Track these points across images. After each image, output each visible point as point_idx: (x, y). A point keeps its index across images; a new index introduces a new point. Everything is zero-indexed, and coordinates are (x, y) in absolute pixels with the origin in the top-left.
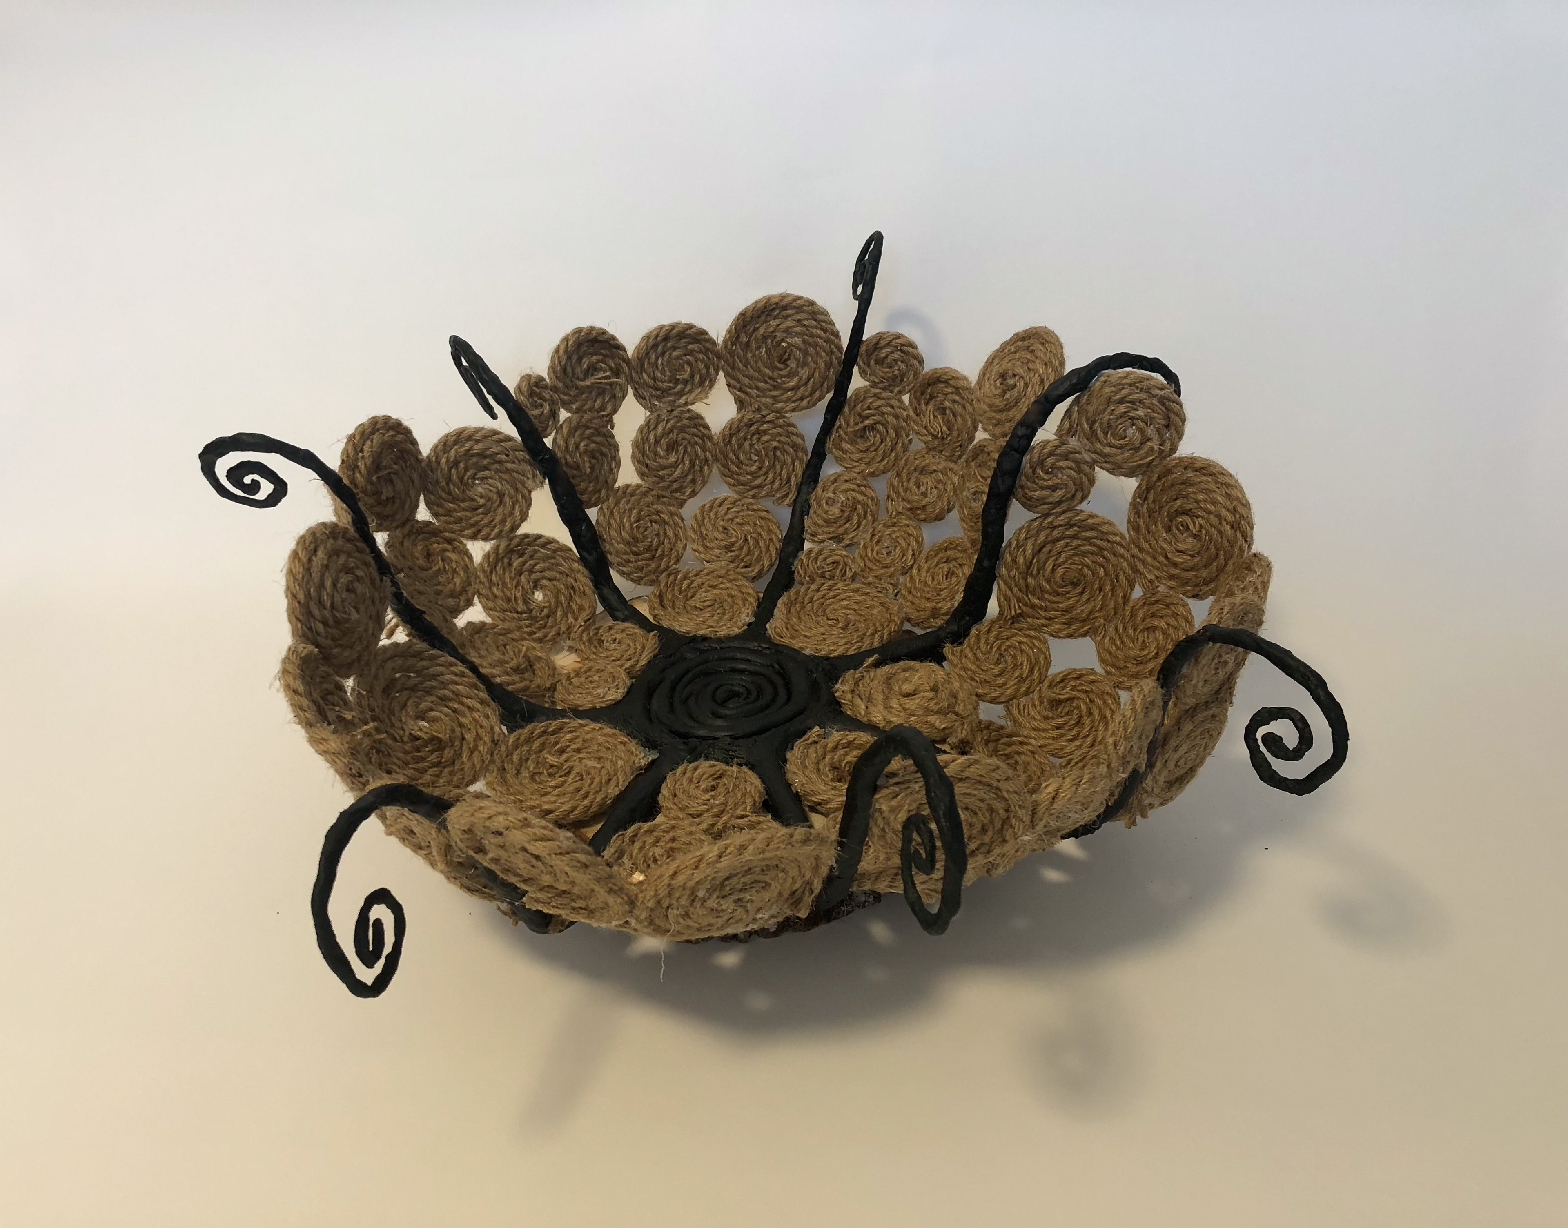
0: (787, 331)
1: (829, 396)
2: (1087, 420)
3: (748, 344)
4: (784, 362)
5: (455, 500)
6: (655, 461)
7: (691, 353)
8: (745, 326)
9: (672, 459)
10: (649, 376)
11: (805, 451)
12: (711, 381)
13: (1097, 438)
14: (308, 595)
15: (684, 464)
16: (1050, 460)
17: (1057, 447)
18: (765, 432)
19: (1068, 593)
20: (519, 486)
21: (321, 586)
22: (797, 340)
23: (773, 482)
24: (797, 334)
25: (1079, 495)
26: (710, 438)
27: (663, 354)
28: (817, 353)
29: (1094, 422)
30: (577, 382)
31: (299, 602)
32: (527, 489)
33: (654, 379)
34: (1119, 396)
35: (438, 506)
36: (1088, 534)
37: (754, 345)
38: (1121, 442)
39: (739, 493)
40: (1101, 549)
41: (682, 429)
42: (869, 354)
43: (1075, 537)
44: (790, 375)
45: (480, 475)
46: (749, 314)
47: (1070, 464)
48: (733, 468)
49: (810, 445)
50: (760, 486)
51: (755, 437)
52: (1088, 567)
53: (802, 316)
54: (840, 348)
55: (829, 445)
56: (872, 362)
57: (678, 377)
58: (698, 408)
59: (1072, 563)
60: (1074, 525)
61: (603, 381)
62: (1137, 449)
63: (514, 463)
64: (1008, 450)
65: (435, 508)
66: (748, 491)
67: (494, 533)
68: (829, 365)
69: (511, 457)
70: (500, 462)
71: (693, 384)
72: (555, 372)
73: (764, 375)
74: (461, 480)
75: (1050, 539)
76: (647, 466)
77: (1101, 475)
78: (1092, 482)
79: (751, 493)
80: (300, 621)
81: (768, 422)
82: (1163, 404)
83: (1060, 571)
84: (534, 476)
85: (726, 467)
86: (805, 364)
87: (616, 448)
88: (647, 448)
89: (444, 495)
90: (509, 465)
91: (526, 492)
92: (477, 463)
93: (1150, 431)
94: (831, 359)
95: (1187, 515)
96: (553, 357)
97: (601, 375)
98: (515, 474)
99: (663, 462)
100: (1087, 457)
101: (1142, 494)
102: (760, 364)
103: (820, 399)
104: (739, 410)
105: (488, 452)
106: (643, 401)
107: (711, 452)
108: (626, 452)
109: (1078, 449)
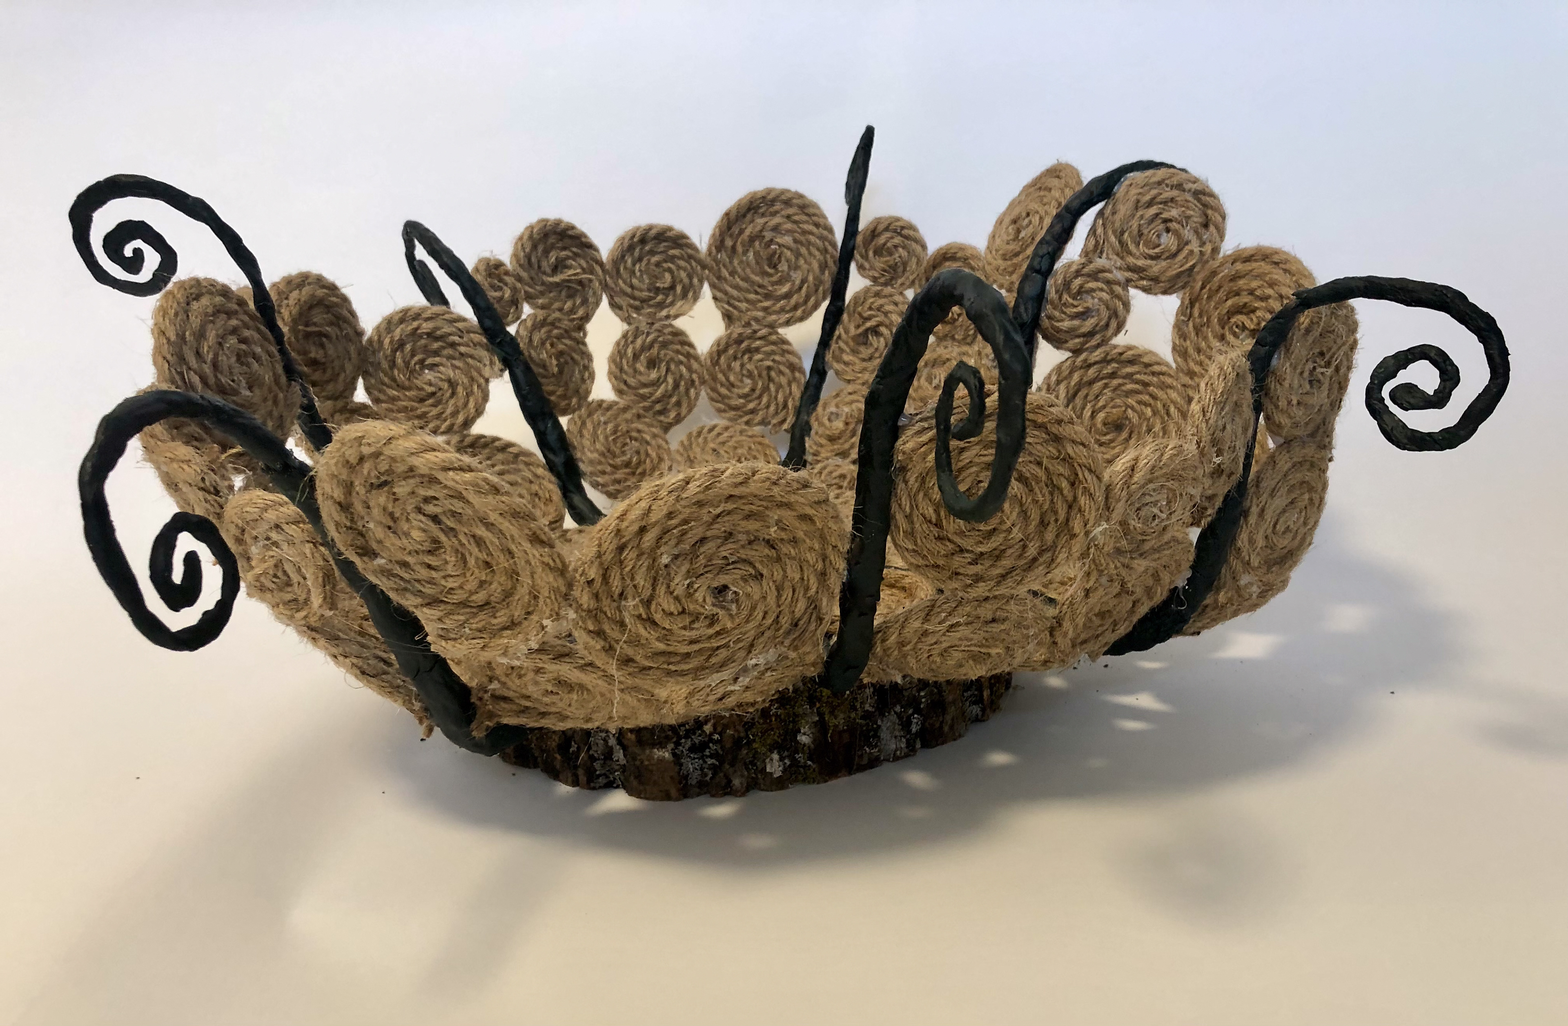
0: (776, 229)
1: (825, 304)
2: (1114, 232)
3: (734, 248)
4: (775, 267)
5: (401, 387)
6: (634, 377)
7: (672, 259)
8: (729, 228)
9: (654, 375)
10: (625, 282)
11: (802, 371)
12: (695, 293)
13: (1130, 253)
14: (182, 337)
15: (667, 382)
16: (1078, 282)
17: (1084, 265)
18: (757, 350)
19: (1112, 441)
20: (475, 374)
21: (201, 335)
22: (787, 240)
23: (768, 407)
24: (789, 232)
25: (1114, 324)
26: (696, 358)
27: (640, 260)
28: (810, 254)
29: (1122, 233)
30: (545, 278)
31: (168, 340)
32: (484, 378)
33: (632, 287)
34: (1148, 198)
35: (380, 391)
36: (1129, 370)
37: (740, 249)
38: (1157, 250)
39: (730, 419)
40: (1146, 384)
41: (664, 345)
42: (867, 243)
43: (1113, 375)
44: (780, 282)
45: (429, 361)
46: (734, 213)
47: (1100, 285)
48: (723, 391)
49: (807, 365)
50: (753, 412)
51: (746, 357)
52: (1132, 408)
53: (790, 211)
54: (834, 245)
55: (829, 357)
56: (871, 254)
57: (658, 285)
58: (680, 323)
59: (1113, 407)
60: (1112, 360)
61: (573, 278)
62: (1174, 255)
63: (468, 346)
64: (1030, 273)
65: (376, 393)
66: (741, 417)
67: (443, 427)
68: (823, 266)
69: (465, 339)
70: (453, 345)
71: (675, 295)
72: (518, 261)
73: (753, 283)
74: (407, 364)
75: (1085, 379)
76: (625, 383)
77: (1135, 295)
78: (1127, 306)
79: (745, 419)
80: (168, 362)
81: (760, 338)
82: (1199, 200)
83: (1101, 416)
84: (492, 363)
85: (714, 390)
86: (797, 268)
87: (589, 358)
88: (624, 362)
89: (386, 380)
90: (463, 349)
91: (482, 381)
92: (426, 346)
93: (1187, 233)
94: (825, 258)
95: (1241, 313)
96: (516, 244)
97: (571, 272)
98: (470, 360)
99: (643, 379)
100: (1120, 276)
101: (1185, 313)
102: (748, 271)
103: (816, 307)
104: (728, 327)
105: (438, 333)
106: (620, 312)
107: (698, 374)
108: (601, 366)
109: (1107, 267)
